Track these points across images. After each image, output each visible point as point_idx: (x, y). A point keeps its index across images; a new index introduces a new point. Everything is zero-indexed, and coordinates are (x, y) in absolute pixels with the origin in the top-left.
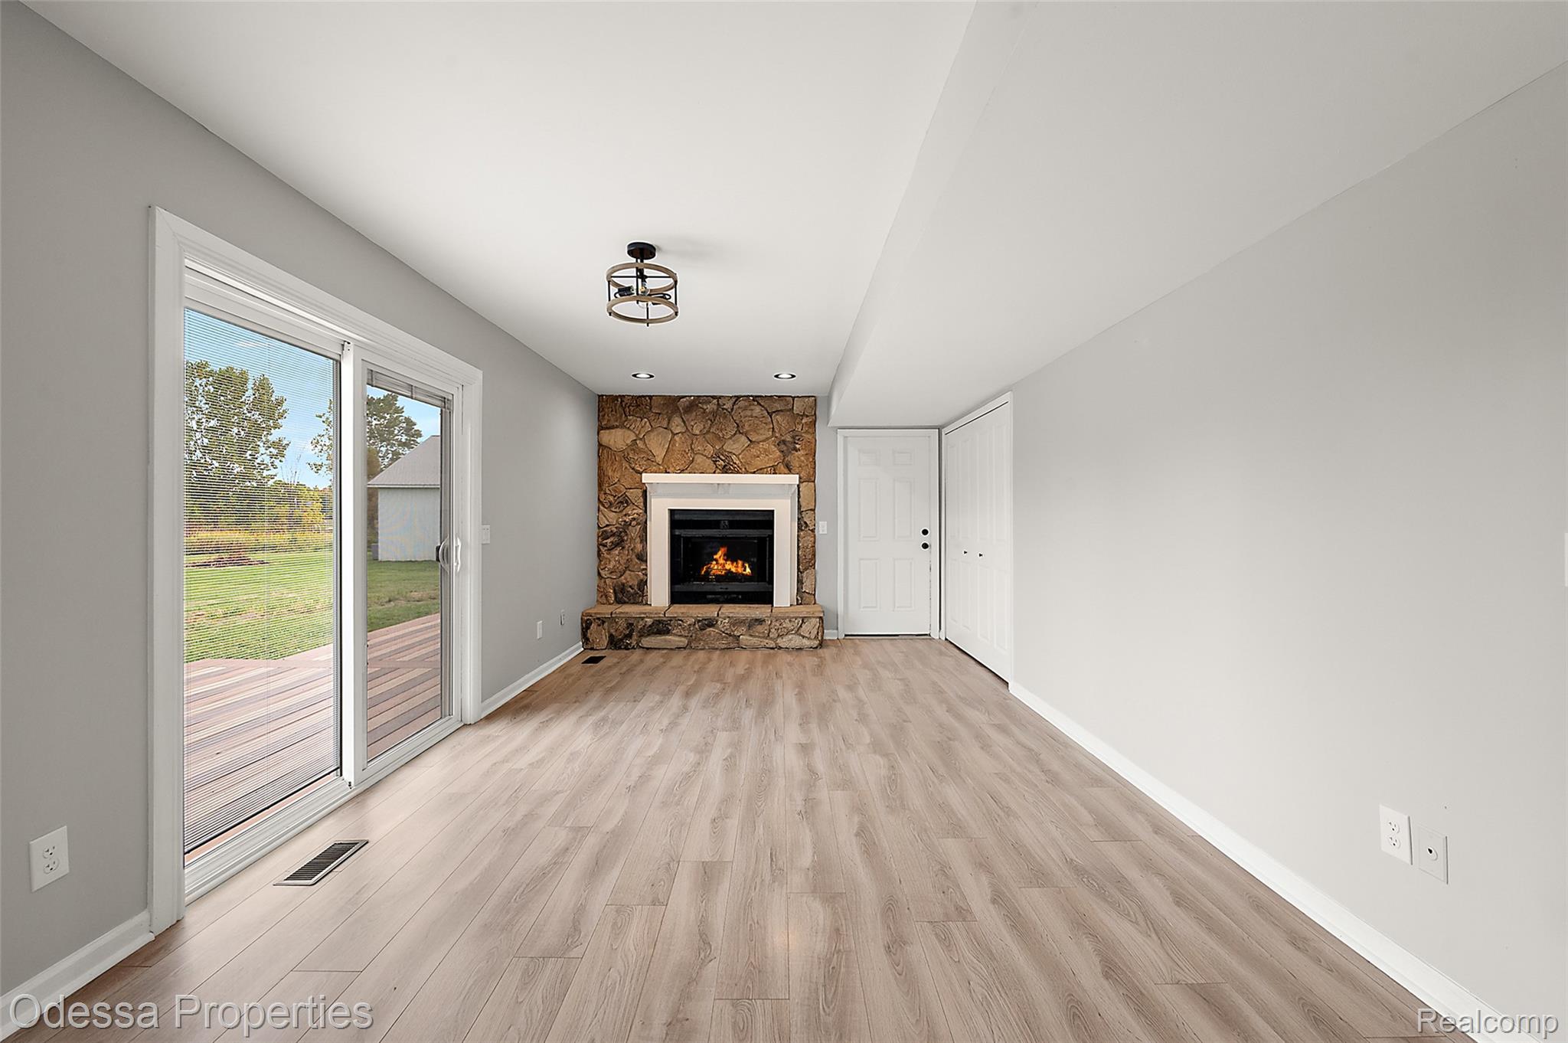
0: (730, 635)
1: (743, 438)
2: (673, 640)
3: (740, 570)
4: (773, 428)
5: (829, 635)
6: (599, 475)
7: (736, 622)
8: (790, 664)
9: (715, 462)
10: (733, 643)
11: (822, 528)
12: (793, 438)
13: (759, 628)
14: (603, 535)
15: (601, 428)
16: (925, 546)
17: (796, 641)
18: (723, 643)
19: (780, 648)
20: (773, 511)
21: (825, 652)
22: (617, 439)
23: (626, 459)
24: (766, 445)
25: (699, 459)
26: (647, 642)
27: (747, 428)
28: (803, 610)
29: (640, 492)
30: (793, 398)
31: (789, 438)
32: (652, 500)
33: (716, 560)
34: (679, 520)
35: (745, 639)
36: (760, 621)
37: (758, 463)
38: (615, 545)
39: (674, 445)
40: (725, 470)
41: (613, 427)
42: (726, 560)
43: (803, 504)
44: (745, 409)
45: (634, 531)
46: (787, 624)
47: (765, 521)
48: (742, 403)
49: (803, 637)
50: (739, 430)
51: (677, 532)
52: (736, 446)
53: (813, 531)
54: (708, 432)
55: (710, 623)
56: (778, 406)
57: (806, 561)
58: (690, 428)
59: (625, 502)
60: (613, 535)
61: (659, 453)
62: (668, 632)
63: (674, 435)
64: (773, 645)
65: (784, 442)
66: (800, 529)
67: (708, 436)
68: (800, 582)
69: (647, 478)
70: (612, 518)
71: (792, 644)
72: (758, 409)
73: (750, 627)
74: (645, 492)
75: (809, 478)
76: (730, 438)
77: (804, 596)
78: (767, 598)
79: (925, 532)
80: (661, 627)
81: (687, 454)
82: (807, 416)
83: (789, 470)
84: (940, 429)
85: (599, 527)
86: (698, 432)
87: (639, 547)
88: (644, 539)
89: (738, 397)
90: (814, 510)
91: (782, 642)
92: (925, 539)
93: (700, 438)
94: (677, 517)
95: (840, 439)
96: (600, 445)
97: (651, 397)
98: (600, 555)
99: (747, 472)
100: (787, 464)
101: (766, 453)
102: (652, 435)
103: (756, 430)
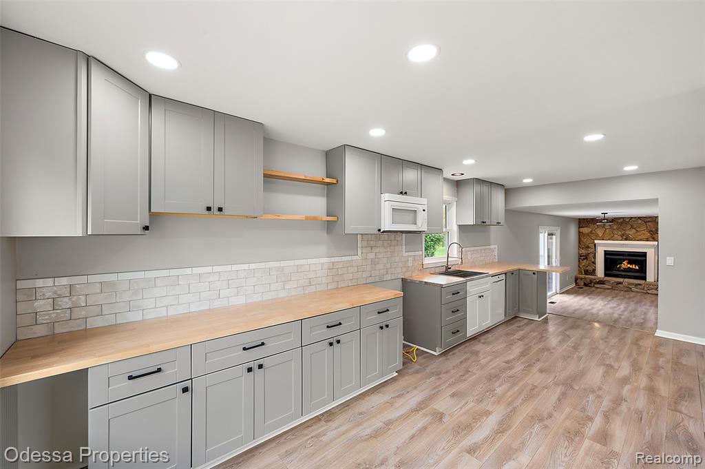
0: (628, 287)
1: (634, 230)
2: (606, 286)
3: (634, 267)
4: (647, 226)
6: (579, 240)
7: (631, 284)
9: (622, 237)
10: (629, 290)
13: (640, 287)
14: (580, 256)
15: (579, 227)
18: (625, 289)
20: (646, 252)
22: (585, 230)
23: (588, 235)
25: (616, 236)
26: (596, 286)
27: (636, 227)
29: (593, 245)
30: (656, 217)
31: (654, 230)
32: (598, 247)
33: (623, 264)
34: (606, 253)
35: (634, 289)
36: (640, 285)
37: (640, 237)
38: (584, 259)
39: (606, 232)
40: (626, 239)
41: (584, 227)
42: (628, 264)
44: (635, 221)
45: (591, 255)
46: (652, 286)
47: (644, 255)
48: (633, 219)
50: (632, 227)
51: (607, 257)
52: (631, 232)
54: (619, 228)
55: (620, 283)
56: (650, 219)
58: (612, 227)
59: (588, 247)
60: (584, 256)
61: (601, 234)
62: (604, 284)
63: (606, 229)
64: (645, 292)
69: (596, 241)
70: (583, 252)
72: (640, 221)
73: (636, 286)
74: (595, 245)
76: (628, 230)
78: (644, 278)
80: (601, 282)
81: (611, 235)
85: (579, 254)
86: (615, 228)
87: (593, 260)
88: (595, 258)
93: (616, 230)
96: (579, 232)
98: (579, 261)
99: (635, 240)
100: (653, 238)
101: (644, 234)
102: (598, 229)
103: (639, 227)
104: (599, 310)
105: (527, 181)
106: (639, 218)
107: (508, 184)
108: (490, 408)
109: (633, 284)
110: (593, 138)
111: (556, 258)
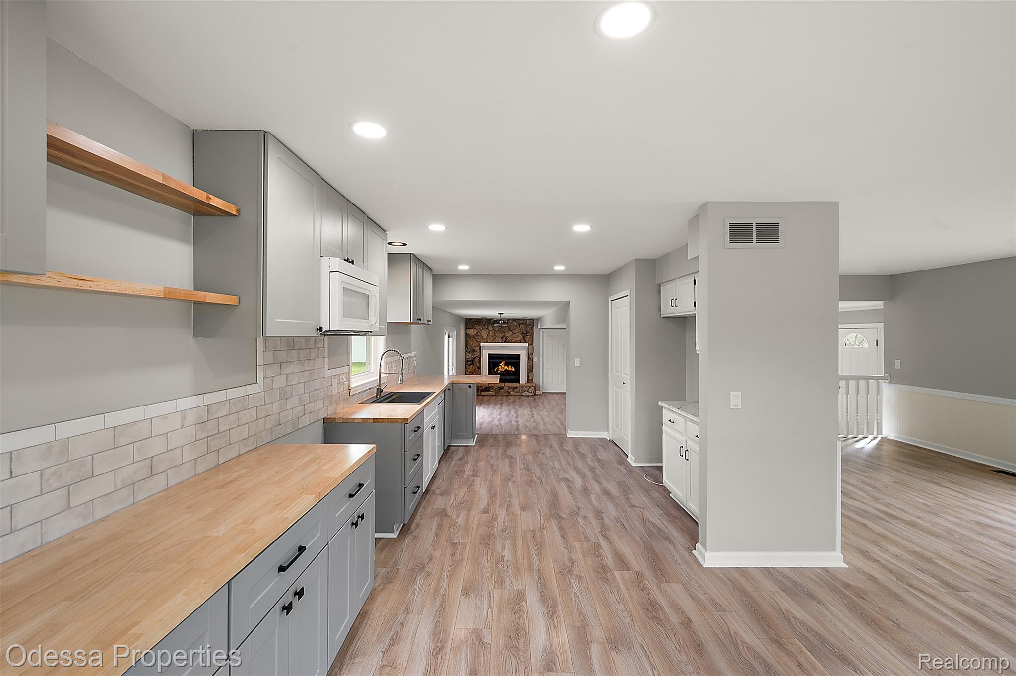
0: (509, 392)
1: (511, 332)
2: (491, 393)
3: (512, 370)
4: (520, 329)
5: (537, 392)
6: (466, 343)
7: (509, 388)
8: (526, 399)
9: (502, 339)
10: (509, 394)
11: (535, 359)
12: (527, 332)
13: (517, 390)
14: (467, 361)
15: (466, 329)
17: (528, 394)
18: (505, 394)
19: (522, 395)
20: (520, 355)
21: (536, 397)
22: (472, 332)
23: (474, 338)
24: (518, 334)
25: (497, 338)
26: (483, 393)
27: (512, 328)
28: (529, 384)
29: (478, 348)
30: (527, 319)
31: (525, 332)
32: (483, 351)
33: (501, 366)
34: (491, 357)
35: (512, 393)
36: (517, 388)
37: (515, 339)
38: (471, 364)
39: (490, 334)
40: (505, 342)
41: (471, 328)
43: (530, 352)
44: (511, 323)
45: (477, 360)
46: (525, 388)
47: (518, 357)
48: (511, 321)
49: (529, 392)
50: (510, 329)
51: (490, 360)
52: (509, 335)
53: (533, 360)
54: (500, 330)
55: (502, 388)
56: (522, 322)
57: (530, 369)
58: (494, 329)
59: (474, 351)
60: (470, 361)
61: (485, 336)
62: (489, 391)
63: (489, 331)
64: (520, 394)
66: (528, 360)
68: (528, 376)
69: (482, 344)
70: (470, 356)
71: (526, 395)
72: (515, 323)
73: (514, 389)
74: (480, 348)
75: (531, 344)
76: (507, 332)
77: (529, 380)
78: (518, 381)
80: (487, 389)
81: (493, 337)
82: (531, 325)
85: (466, 359)
86: (496, 330)
87: (478, 365)
88: (480, 363)
89: (509, 319)
90: (533, 354)
91: (523, 394)
93: (498, 332)
94: (490, 356)
95: (541, 332)
96: (466, 334)
97: (482, 319)
98: (466, 367)
99: (512, 343)
100: (525, 340)
101: (518, 336)
102: (483, 330)
103: (515, 329)
104: (499, 420)
105: (464, 267)
106: (515, 319)
107: (438, 268)
108: (518, 587)
109: (511, 388)
110: (582, 228)
111: (453, 365)
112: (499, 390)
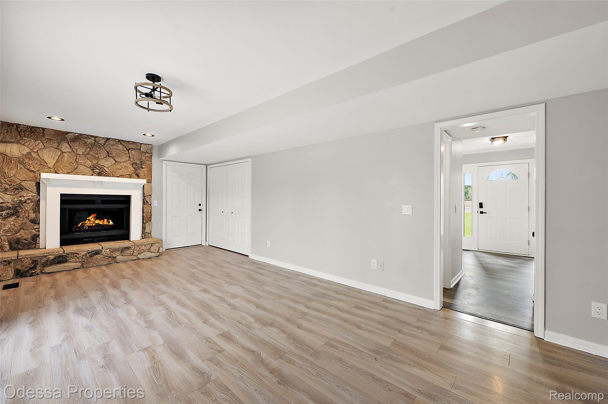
0: (110, 257)
1: (112, 160)
2: (70, 265)
3: (106, 223)
4: (129, 156)
5: (163, 250)
7: (114, 250)
9: (92, 170)
10: (112, 260)
11: (155, 203)
12: (140, 162)
13: (128, 251)
16: (200, 210)
17: (148, 255)
18: (107, 262)
19: (140, 259)
20: (130, 196)
21: (161, 258)
22: (13, 150)
23: (21, 163)
24: (125, 164)
25: (81, 167)
26: (48, 269)
27: (114, 154)
28: (147, 241)
29: (34, 183)
30: (141, 144)
31: (138, 162)
32: (47, 188)
33: (89, 220)
34: (66, 199)
35: (119, 258)
36: (128, 248)
37: (120, 172)
38: (11, 215)
39: (63, 158)
40: (99, 174)
41: (8, 142)
42: (96, 220)
43: (146, 192)
44: (113, 145)
45: (29, 206)
46: (143, 248)
47: (127, 200)
48: (111, 142)
49: (152, 252)
50: (108, 154)
51: (64, 206)
52: (107, 163)
53: (150, 205)
54: (87, 154)
55: (97, 253)
56: (132, 146)
57: (146, 219)
58: (75, 151)
59: (19, 188)
60: (9, 209)
61: (51, 162)
62: (66, 261)
63: (63, 152)
64: (135, 258)
65: (136, 164)
66: (144, 204)
67: (87, 156)
68: (144, 228)
69: (44, 175)
70: (8, 198)
71: (146, 256)
72: (120, 147)
73: (122, 252)
74: (38, 185)
75: (149, 181)
76: (103, 159)
77: (145, 234)
78: (126, 236)
79: (200, 205)
80: (60, 259)
81: (73, 164)
82: (148, 153)
83: (138, 176)
84: (206, 165)
86: (81, 153)
87: (33, 216)
88: (37, 211)
89: (108, 139)
90: (151, 195)
91: (140, 256)
92: (200, 208)
93: (83, 157)
94: (64, 198)
95: (164, 165)
97: (44, 129)
99: (113, 176)
101: (125, 167)
102: (45, 151)
103: (119, 156)
109: (117, 250)
112: (91, 256)
